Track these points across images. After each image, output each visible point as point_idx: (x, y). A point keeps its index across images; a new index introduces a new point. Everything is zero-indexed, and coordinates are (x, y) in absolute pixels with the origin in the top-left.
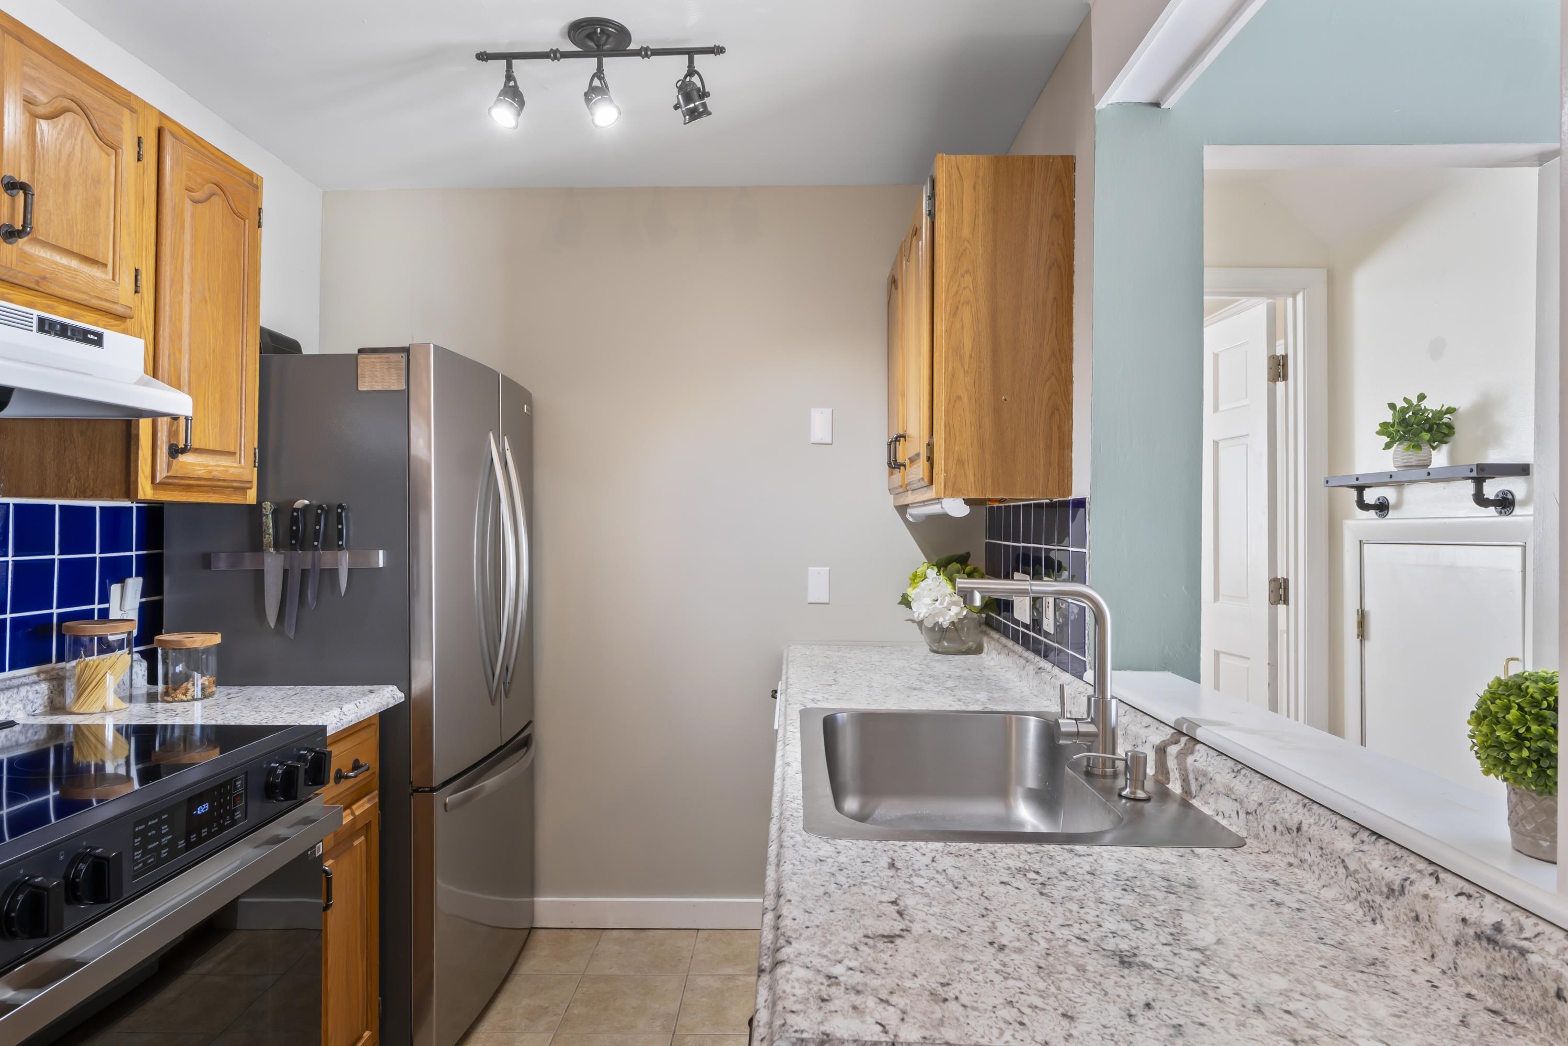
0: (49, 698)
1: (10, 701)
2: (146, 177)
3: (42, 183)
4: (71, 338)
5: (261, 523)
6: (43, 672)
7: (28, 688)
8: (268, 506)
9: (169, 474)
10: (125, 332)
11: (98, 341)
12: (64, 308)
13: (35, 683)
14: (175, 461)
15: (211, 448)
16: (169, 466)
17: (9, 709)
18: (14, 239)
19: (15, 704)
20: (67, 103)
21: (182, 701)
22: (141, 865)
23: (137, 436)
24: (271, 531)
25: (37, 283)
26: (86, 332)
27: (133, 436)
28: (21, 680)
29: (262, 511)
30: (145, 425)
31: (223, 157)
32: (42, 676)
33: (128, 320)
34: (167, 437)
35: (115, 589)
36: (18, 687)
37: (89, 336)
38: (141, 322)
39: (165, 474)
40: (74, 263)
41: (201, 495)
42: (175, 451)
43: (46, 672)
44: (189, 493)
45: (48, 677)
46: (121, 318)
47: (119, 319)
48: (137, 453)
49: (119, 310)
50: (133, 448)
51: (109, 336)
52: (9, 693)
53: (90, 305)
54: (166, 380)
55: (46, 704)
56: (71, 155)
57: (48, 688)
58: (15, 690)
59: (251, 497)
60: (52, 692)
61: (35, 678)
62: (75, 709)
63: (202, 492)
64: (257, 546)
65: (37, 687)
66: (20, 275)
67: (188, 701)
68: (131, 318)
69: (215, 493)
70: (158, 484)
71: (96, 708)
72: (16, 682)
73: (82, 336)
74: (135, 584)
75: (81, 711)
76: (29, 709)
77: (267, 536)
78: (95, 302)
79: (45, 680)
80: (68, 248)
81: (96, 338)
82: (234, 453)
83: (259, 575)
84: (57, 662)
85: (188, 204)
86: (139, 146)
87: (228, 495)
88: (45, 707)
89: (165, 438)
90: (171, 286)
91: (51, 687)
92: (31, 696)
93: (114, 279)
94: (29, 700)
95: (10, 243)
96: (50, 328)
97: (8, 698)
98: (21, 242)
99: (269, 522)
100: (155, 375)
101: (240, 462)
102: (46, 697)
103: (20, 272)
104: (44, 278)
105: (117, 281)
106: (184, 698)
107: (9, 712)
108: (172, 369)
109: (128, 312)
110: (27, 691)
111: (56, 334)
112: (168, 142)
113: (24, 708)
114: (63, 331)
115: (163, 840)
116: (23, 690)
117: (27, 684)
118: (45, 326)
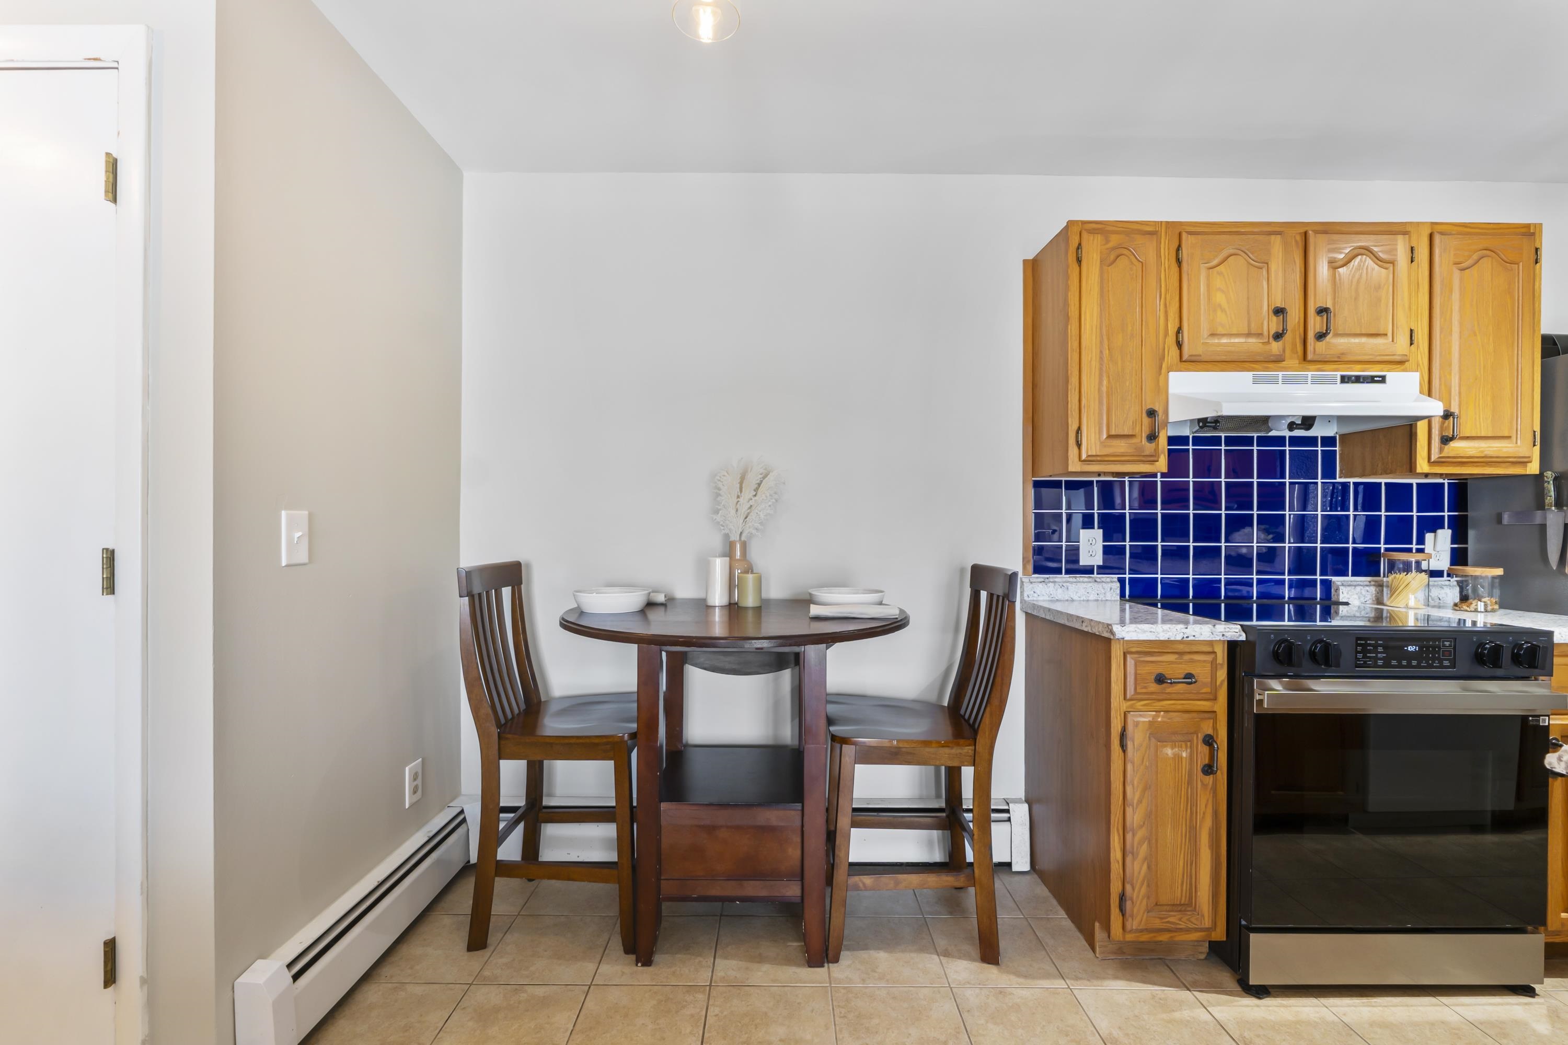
0: (1376, 596)
1: (1350, 593)
2: (1420, 270)
3: (1340, 302)
4: (1363, 382)
5: (1543, 488)
6: (1373, 581)
7: (1362, 588)
8: (1549, 475)
9: (1441, 456)
10: (1405, 370)
11: (1383, 380)
12: (1359, 367)
13: (1367, 586)
14: (1446, 447)
15: (1483, 434)
16: (1441, 450)
17: (1349, 597)
18: (1323, 338)
19: (1353, 595)
20: (1356, 252)
21: (1467, 611)
22: (1362, 662)
23: (1416, 433)
24: (1552, 494)
25: (1339, 357)
26: (1373, 377)
27: (1413, 434)
28: (1358, 583)
29: (1544, 479)
30: (1422, 427)
31: (1495, 226)
32: (1373, 583)
33: (1407, 363)
34: (1439, 431)
35: (1429, 537)
36: (1355, 586)
37: (1375, 379)
38: (1418, 361)
39: (1437, 456)
40: (1364, 340)
41: (1475, 468)
42: (1445, 440)
43: (1376, 581)
44: (1463, 468)
45: (1377, 584)
46: (1401, 363)
47: (1400, 363)
48: (1416, 444)
49: (1398, 358)
50: (1413, 441)
51: (1390, 376)
52: (1349, 588)
53: (1376, 360)
54: (1438, 397)
55: (1374, 599)
56: (1358, 282)
57: (1376, 590)
58: (1353, 587)
59: (1534, 468)
60: (1378, 593)
61: (1368, 583)
62: (1388, 603)
63: (1477, 466)
64: (1541, 506)
65: (1367, 588)
66: (1328, 356)
67: (1471, 611)
68: (1408, 361)
69: (1490, 467)
70: (1433, 462)
71: (1402, 604)
72: (1355, 583)
73: (1372, 380)
74: (1445, 535)
75: (1392, 605)
76: (1362, 600)
77: (1549, 498)
78: (1379, 358)
79: (1374, 585)
80: (1358, 332)
81: (1381, 379)
82: (1509, 437)
83: (1543, 528)
84: (1384, 576)
85: (1457, 274)
86: (1412, 252)
87: (1506, 467)
88: (1373, 601)
89: (1437, 432)
90: (1441, 333)
91: (1377, 590)
92: (1364, 592)
93: (1393, 341)
94: (1362, 595)
95: (1321, 341)
96: (1348, 380)
97: (1349, 591)
98: (1328, 338)
99: (1551, 488)
100: (1430, 395)
101: (1516, 443)
102: (1374, 595)
103: (1327, 355)
104: (1343, 354)
105: (1395, 342)
106: (1468, 609)
107: (1349, 598)
108: (1443, 387)
109: (1404, 358)
110: (1361, 589)
111: (1353, 382)
112: (1437, 239)
113: (1359, 598)
114: (1358, 380)
115: (1379, 655)
116: (1358, 588)
117: (1361, 585)
118: (1345, 380)
